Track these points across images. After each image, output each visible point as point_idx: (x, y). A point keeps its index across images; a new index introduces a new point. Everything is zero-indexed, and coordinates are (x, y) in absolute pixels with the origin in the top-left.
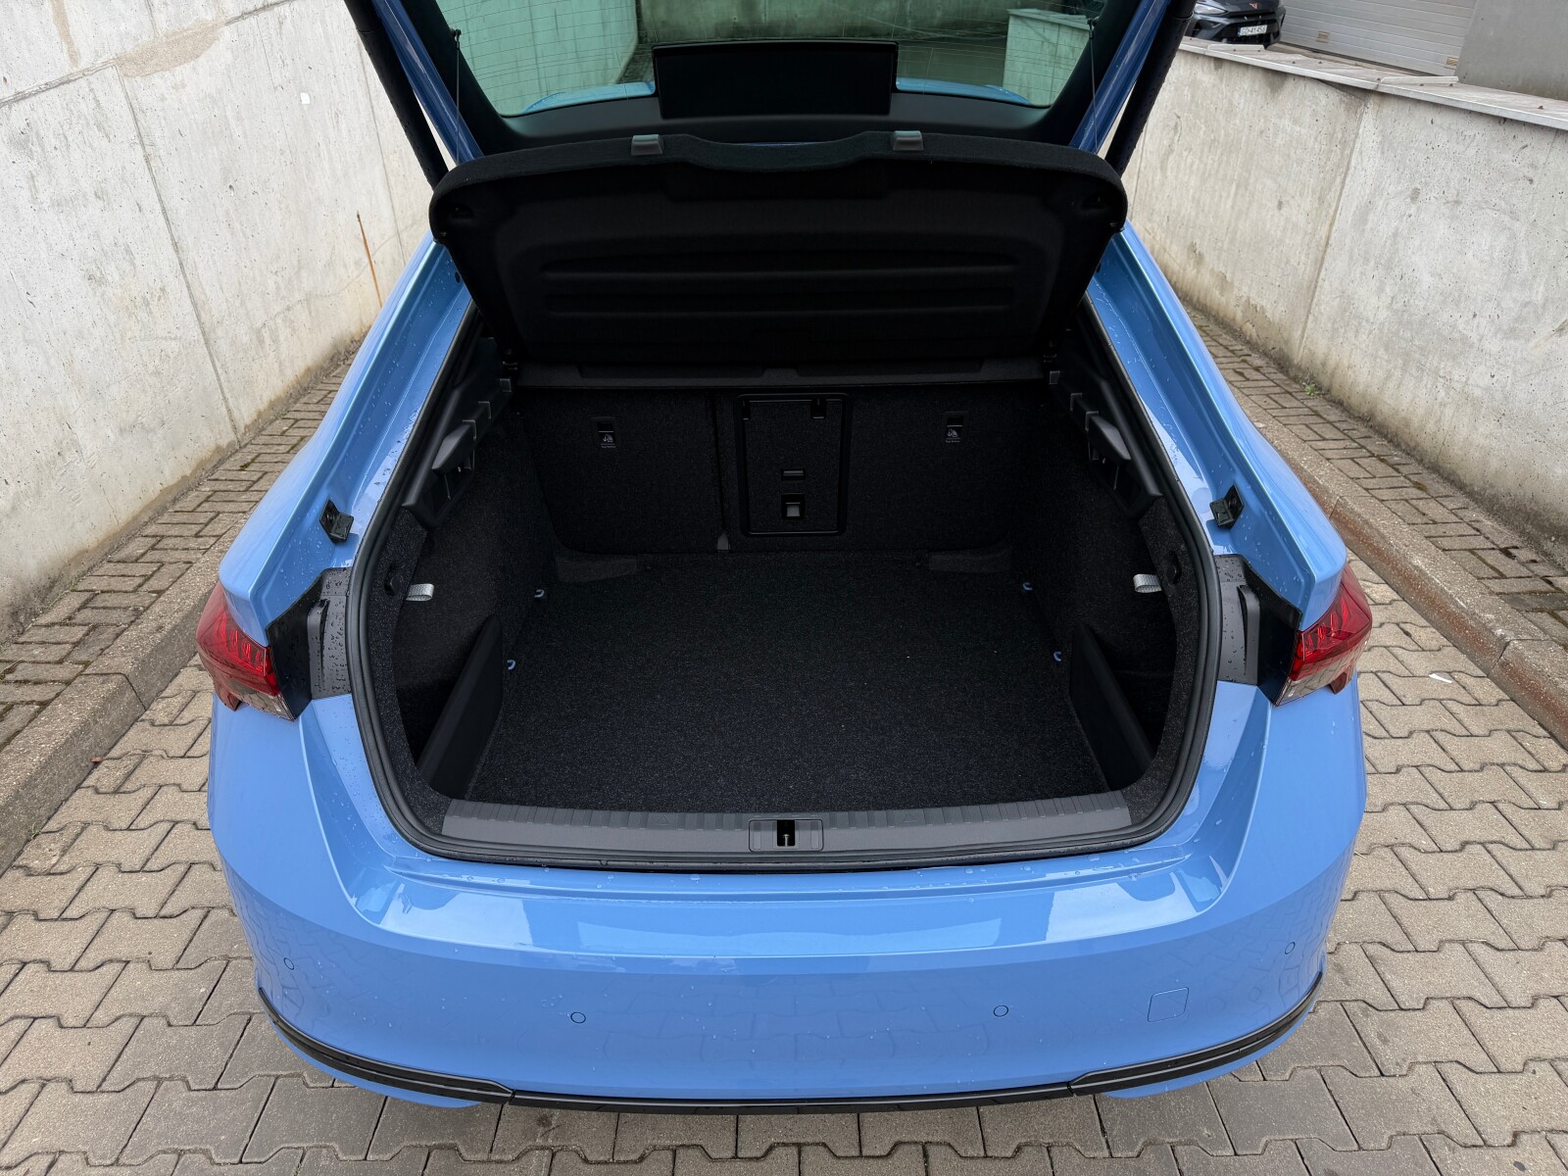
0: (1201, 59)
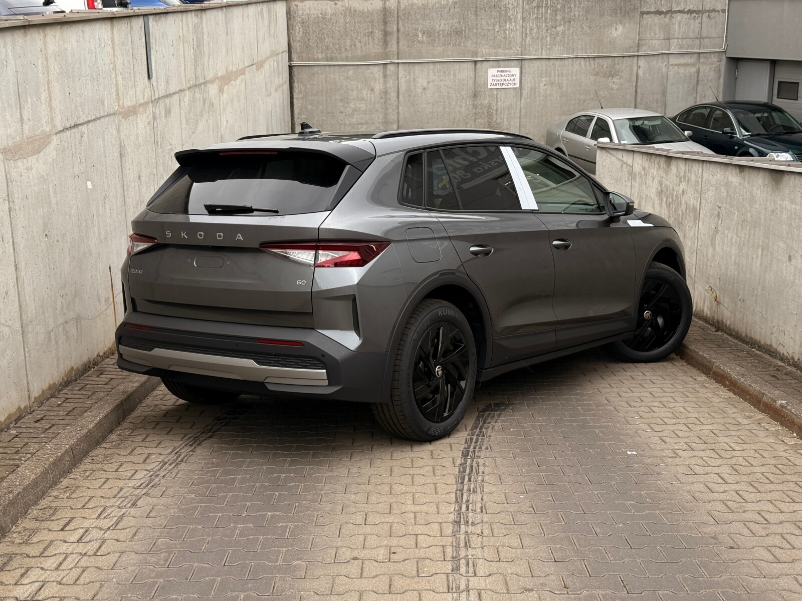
0: (730, 167)
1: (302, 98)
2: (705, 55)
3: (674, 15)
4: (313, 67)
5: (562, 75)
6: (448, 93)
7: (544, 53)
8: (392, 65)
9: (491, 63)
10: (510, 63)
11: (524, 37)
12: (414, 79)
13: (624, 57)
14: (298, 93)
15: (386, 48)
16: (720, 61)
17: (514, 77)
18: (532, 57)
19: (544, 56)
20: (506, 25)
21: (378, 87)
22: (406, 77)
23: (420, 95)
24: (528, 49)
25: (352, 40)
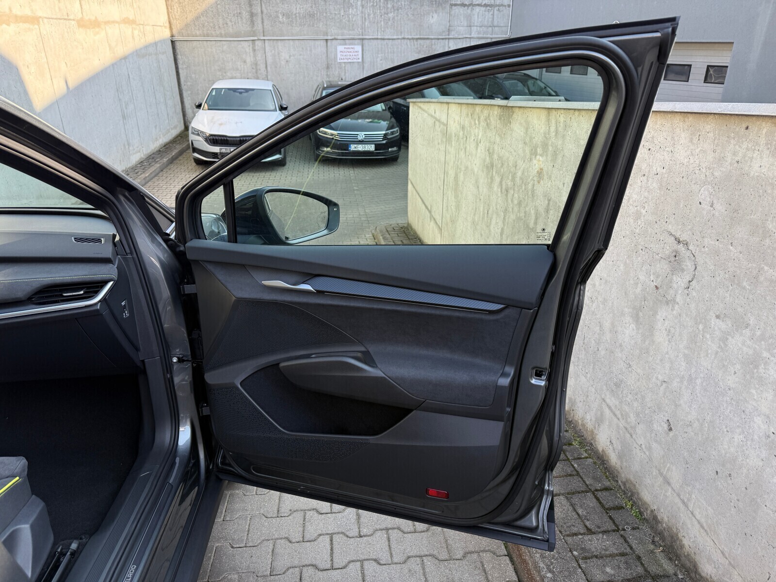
1: (186, 68)
3: (474, 8)
4: (193, 42)
5: (394, 53)
6: (306, 65)
7: (379, 34)
8: (259, 41)
9: (339, 41)
10: (354, 41)
11: (364, 21)
12: (279, 54)
13: (438, 39)
14: (182, 64)
15: (253, 27)
17: (357, 53)
18: (371, 37)
19: (379, 37)
20: (349, 11)
21: (249, 59)
22: (271, 51)
23: (284, 66)
24: (367, 31)
25: (224, 19)
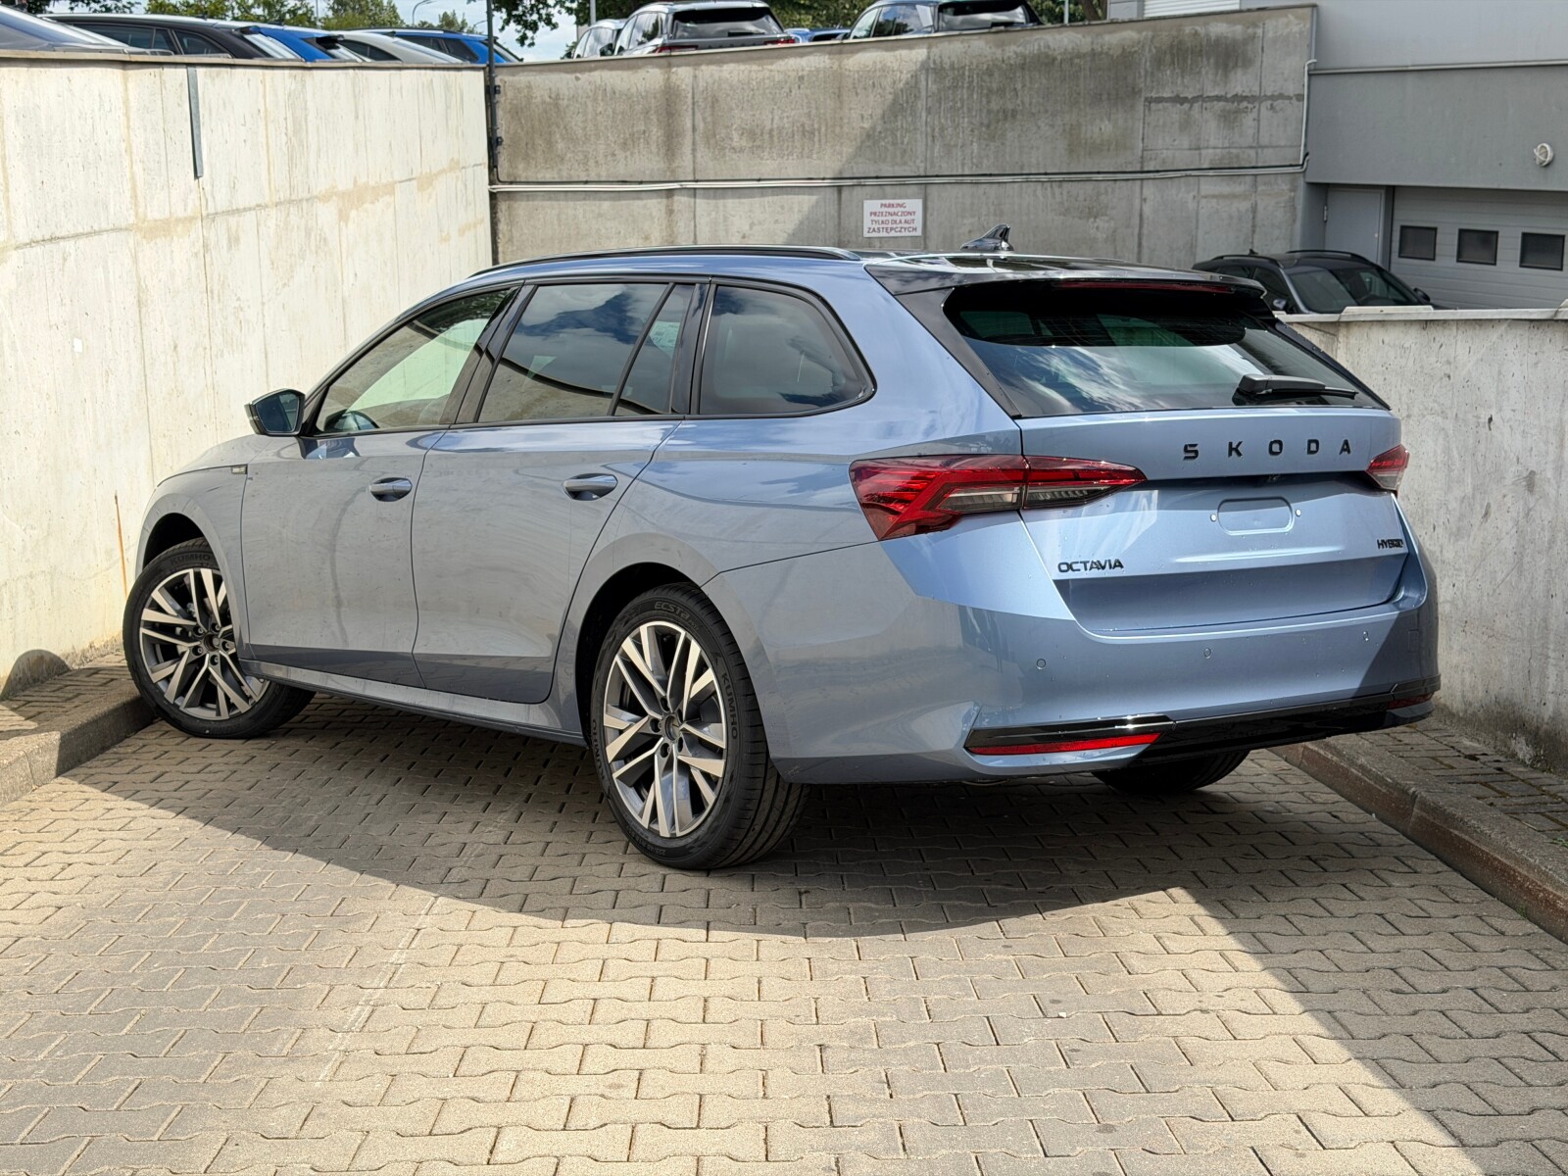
1: (515, 252)
2: (1267, 179)
3: (1207, 105)
4: (535, 196)
5: (1002, 214)
7: (967, 172)
8: (683, 192)
9: (868, 188)
10: (904, 189)
11: (929, 143)
12: (725, 219)
13: (1115, 180)
14: (507, 243)
15: (671, 161)
16: (1294, 189)
17: (912, 217)
18: (946, 179)
19: (967, 179)
20: (897, 121)
21: (658, 233)
22: (709, 215)
24: (936, 164)
